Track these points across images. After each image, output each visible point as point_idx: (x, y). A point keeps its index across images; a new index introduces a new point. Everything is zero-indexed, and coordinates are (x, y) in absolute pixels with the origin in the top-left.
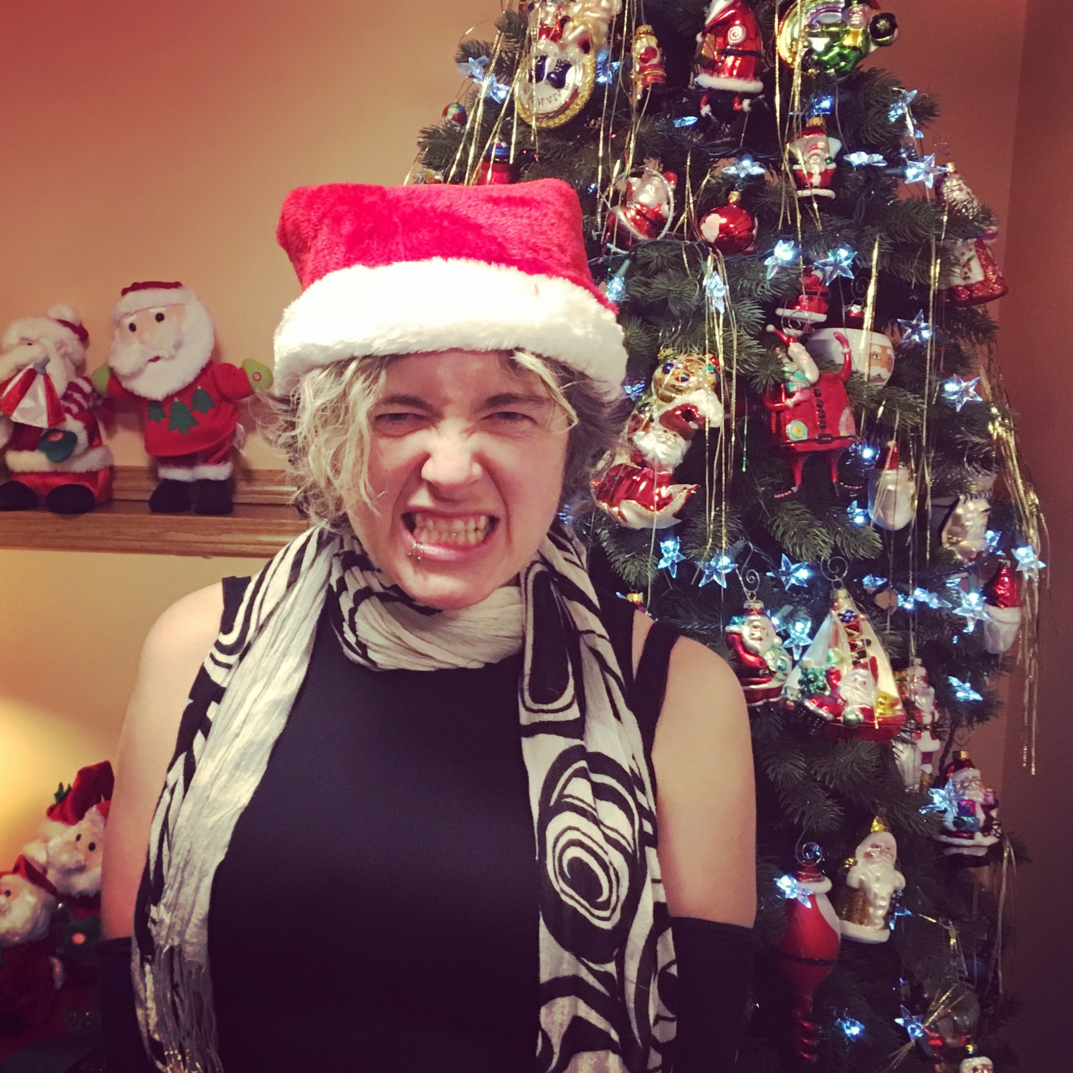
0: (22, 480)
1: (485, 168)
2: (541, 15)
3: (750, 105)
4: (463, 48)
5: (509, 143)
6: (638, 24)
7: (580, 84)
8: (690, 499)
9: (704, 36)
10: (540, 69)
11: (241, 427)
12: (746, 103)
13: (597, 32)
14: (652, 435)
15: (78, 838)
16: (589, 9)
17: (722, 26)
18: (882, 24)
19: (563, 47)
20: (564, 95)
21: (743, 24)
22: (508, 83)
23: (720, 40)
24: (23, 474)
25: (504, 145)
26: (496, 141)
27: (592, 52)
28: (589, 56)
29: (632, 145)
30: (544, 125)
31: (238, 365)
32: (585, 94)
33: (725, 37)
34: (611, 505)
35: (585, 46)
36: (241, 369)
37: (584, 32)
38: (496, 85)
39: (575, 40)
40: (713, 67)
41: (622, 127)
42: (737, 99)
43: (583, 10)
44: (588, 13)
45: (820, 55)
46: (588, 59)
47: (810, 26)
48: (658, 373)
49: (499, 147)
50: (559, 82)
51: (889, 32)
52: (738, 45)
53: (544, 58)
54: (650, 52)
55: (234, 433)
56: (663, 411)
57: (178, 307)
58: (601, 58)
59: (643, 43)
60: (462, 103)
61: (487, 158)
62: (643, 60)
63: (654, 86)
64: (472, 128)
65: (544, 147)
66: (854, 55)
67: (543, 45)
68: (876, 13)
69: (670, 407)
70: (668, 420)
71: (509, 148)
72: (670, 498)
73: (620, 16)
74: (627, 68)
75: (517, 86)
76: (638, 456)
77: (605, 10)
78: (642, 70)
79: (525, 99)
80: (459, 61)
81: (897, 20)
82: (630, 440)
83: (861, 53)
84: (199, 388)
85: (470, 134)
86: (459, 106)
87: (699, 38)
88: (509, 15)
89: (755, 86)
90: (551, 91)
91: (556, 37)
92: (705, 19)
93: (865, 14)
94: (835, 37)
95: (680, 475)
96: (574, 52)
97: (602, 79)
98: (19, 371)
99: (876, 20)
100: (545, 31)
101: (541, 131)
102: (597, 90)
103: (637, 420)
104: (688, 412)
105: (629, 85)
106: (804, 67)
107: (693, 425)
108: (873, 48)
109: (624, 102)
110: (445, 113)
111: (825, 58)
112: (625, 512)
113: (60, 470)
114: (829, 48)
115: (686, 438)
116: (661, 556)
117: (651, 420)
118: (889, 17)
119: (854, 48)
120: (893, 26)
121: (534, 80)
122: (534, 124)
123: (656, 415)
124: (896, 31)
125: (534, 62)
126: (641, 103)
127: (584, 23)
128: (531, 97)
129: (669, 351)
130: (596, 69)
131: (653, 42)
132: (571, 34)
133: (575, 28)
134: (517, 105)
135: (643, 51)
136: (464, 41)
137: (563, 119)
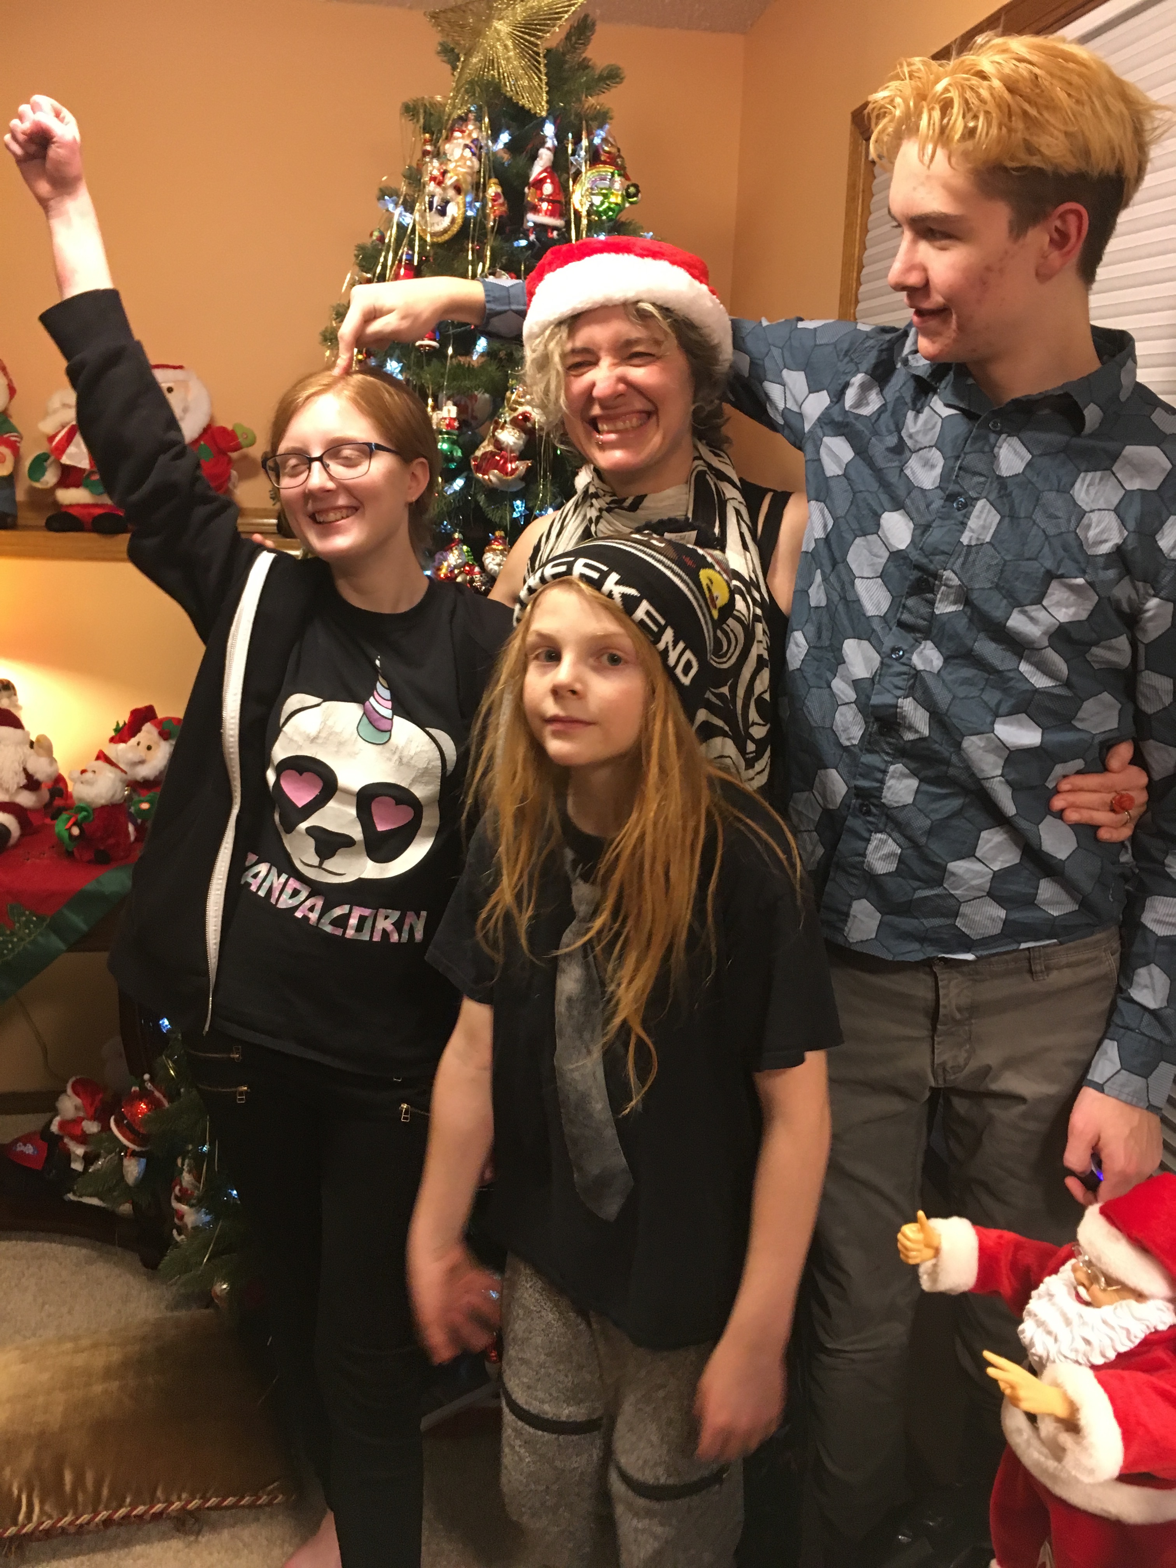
0: (71, 511)
1: (399, 267)
2: (430, 168)
3: (558, 235)
4: (381, 190)
5: (413, 250)
6: (490, 178)
7: (456, 215)
8: (529, 469)
9: (529, 189)
10: (431, 203)
11: (234, 473)
12: (555, 233)
13: (465, 181)
14: (506, 431)
15: (138, 744)
16: (460, 166)
17: (539, 183)
18: (632, 190)
19: (444, 189)
20: (446, 222)
21: (552, 183)
22: (412, 213)
23: (539, 192)
24: (71, 506)
25: (410, 252)
26: (406, 249)
27: (462, 193)
28: (461, 197)
29: (488, 253)
30: (435, 240)
31: (230, 427)
32: (459, 221)
33: (541, 189)
34: (484, 474)
35: (458, 189)
36: (233, 431)
37: (457, 181)
38: (404, 213)
39: (451, 185)
40: (536, 210)
41: (482, 244)
42: (550, 230)
43: (456, 166)
44: (459, 169)
45: (597, 207)
46: (460, 198)
47: (592, 189)
48: (508, 394)
49: (407, 254)
50: (442, 213)
51: (635, 195)
52: (549, 196)
53: (433, 196)
54: (497, 194)
55: (229, 478)
56: (512, 417)
57: (184, 383)
58: (468, 199)
59: (493, 190)
60: (382, 229)
61: (400, 261)
62: (494, 200)
63: (500, 217)
64: (390, 240)
65: (435, 254)
66: (617, 208)
67: (432, 187)
68: (628, 183)
69: (515, 414)
70: (515, 422)
71: (413, 256)
72: (517, 469)
73: (479, 172)
74: (484, 206)
75: (417, 215)
76: (498, 444)
77: (469, 167)
78: (493, 206)
79: (422, 223)
80: (379, 199)
81: (640, 189)
82: (494, 435)
83: (620, 207)
84: (202, 443)
85: (389, 245)
86: (380, 232)
87: (526, 190)
88: (410, 168)
89: (559, 222)
90: (438, 218)
91: (439, 183)
92: (529, 178)
93: (622, 184)
94: (606, 196)
95: (522, 457)
96: (451, 193)
97: (470, 213)
98: (63, 427)
99: (628, 187)
100: (433, 179)
101: (433, 245)
102: (466, 219)
103: (497, 423)
104: (526, 417)
105: (485, 216)
106: (589, 213)
107: (529, 425)
108: (627, 205)
109: (483, 226)
110: (371, 235)
111: (601, 209)
112: (492, 478)
113: (100, 502)
114: (602, 203)
115: (525, 433)
116: (514, 510)
117: (505, 422)
118: (636, 186)
119: (616, 204)
120: (638, 191)
121: (428, 210)
122: (428, 239)
123: (508, 419)
124: (640, 195)
125: (427, 199)
126: (493, 227)
127: (457, 175)
128: (426, 222)
129: (514, 382)
130: (465, 206)
131: (499, 190)
132: (450, 180)
133: (451, 178)
134: (417, 227)
135: (493, 194)
136: (381, 186)
137: (446, 237)
